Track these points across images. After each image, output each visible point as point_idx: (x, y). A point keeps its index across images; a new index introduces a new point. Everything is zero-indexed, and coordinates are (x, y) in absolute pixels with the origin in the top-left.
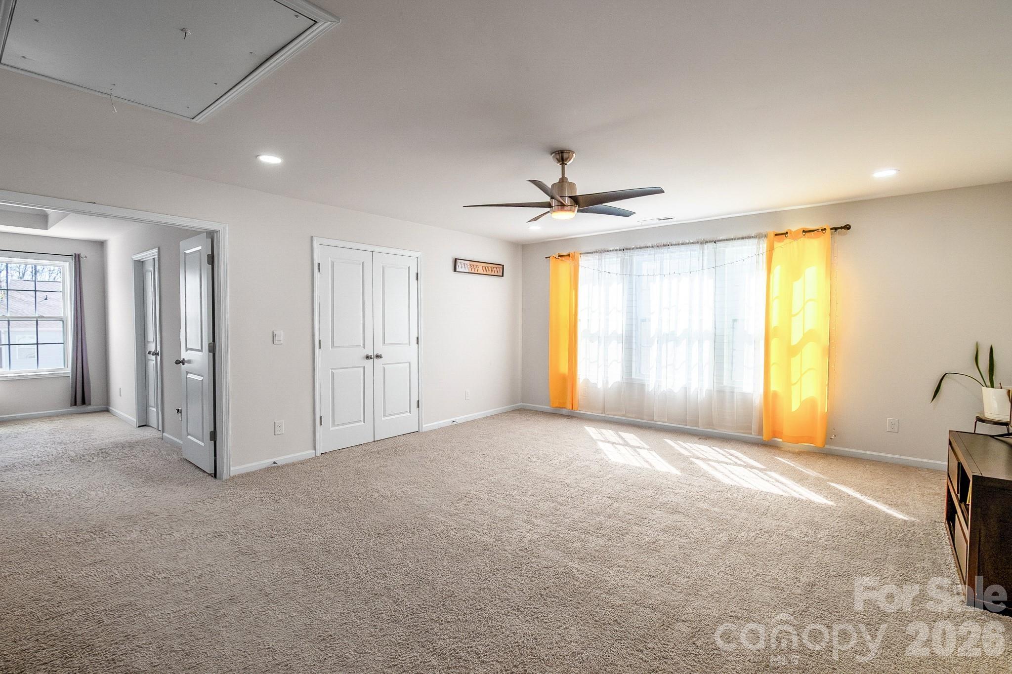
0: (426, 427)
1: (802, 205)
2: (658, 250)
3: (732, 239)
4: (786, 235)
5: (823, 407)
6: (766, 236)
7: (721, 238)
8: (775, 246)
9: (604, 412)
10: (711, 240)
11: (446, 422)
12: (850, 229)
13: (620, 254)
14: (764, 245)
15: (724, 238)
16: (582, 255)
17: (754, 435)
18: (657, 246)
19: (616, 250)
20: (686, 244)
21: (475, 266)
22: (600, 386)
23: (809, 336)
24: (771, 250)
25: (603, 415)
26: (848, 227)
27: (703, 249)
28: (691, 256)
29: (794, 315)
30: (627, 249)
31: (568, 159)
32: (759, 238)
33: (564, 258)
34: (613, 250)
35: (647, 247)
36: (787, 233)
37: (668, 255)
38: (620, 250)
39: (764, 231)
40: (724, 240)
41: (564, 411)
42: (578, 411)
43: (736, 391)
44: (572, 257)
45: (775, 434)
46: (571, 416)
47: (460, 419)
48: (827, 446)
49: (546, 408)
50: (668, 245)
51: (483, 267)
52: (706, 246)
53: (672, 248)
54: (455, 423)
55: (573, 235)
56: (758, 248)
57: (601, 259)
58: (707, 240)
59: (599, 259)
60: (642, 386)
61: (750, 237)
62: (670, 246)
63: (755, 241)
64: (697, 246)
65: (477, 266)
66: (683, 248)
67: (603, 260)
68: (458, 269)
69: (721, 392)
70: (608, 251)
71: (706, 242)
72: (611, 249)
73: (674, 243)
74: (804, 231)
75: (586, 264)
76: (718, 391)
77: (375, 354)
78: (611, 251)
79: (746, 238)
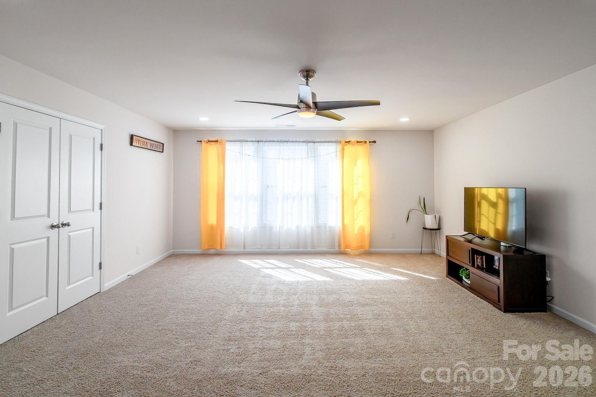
0: (108, 285)
1: (356, 128)
2: (281, 144)
3: (323, 142)
4: (349, 143)
5: (367, 230)
6: (340, 142)
7: (317, 141)
8: (345, 148)
9: (244, 248)
10: (312, 141)
11: (122, 277)
12: (376, 142)
13: (256, 143)
14: (339, 147)
15: (319, 141)
16: (227, 142)
17: (337, 249)
18: (281, 141)
19: (253, 141)
20: (298, 142)
21: (145, 143)
22: (242, 230)
23: (360, 194)
24: (343, 149)
25: (243, 250)
26: (375, 142)
27: (308, 146)
28: (301, 150)
29: (355, 184)
30: (261, 141)
31: (311, 77)
32: (337, 143)
33: (211, 143)
34: (251, 141)
35: (274, 141)
36: (349, 142)
37: (287, 147)
38: (256, 141)
39: (339, 139)
40: (319, 142)
41: (212, 251)
42: (225, 250)
43: (327, 226)
44: (220, 143)
45: (347, 247)
46: (218, 254)
47: (134, 272)
48: (370, 250)
49: (198, 251)
50: (287, 142)
51: (150, 144)
52: (309, 144)
53: (289, 144)
54: (129, 277)
55: (219, 128)
56: (336, 148)
57: (242, 146)
58: (310, 141)
59: (240, 146)
60: (271, 228)
61: (332, 142)
62: (288, 142)
63: (335, 144)
64: (304, 144)
65: (147, 142)
66: (297, 144)
67: (244, 147)
68: (134, 144)
69: (319, 227)
70: (247, 141)
71: (309, 142)
72: (249, 140)
73: (291, 141)
74: (357, 142)
75: (231, 149)
76: (317, 227)
77: (61, 222)
78: (249, 141)
79: (330, 142)
